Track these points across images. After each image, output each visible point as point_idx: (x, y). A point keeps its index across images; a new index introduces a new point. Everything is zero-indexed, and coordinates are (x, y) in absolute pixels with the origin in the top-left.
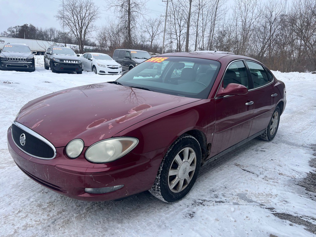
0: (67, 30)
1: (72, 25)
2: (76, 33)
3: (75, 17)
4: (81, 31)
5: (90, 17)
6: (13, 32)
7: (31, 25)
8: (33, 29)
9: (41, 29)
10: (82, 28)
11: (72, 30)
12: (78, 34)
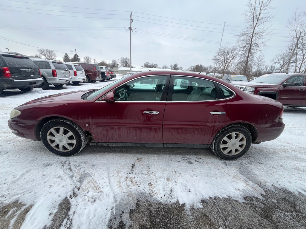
0: (217, 66)
1: (220, 63)
2: (221, 67)
3: (223, 58)
4: (225, 66)
5: (233, 57)
6: (192, 68)
7: (201, 65)
8: (201, 67)
9: (205, 66)
10: (225, 64)
11: (220, 65)
12: (223, 67)
